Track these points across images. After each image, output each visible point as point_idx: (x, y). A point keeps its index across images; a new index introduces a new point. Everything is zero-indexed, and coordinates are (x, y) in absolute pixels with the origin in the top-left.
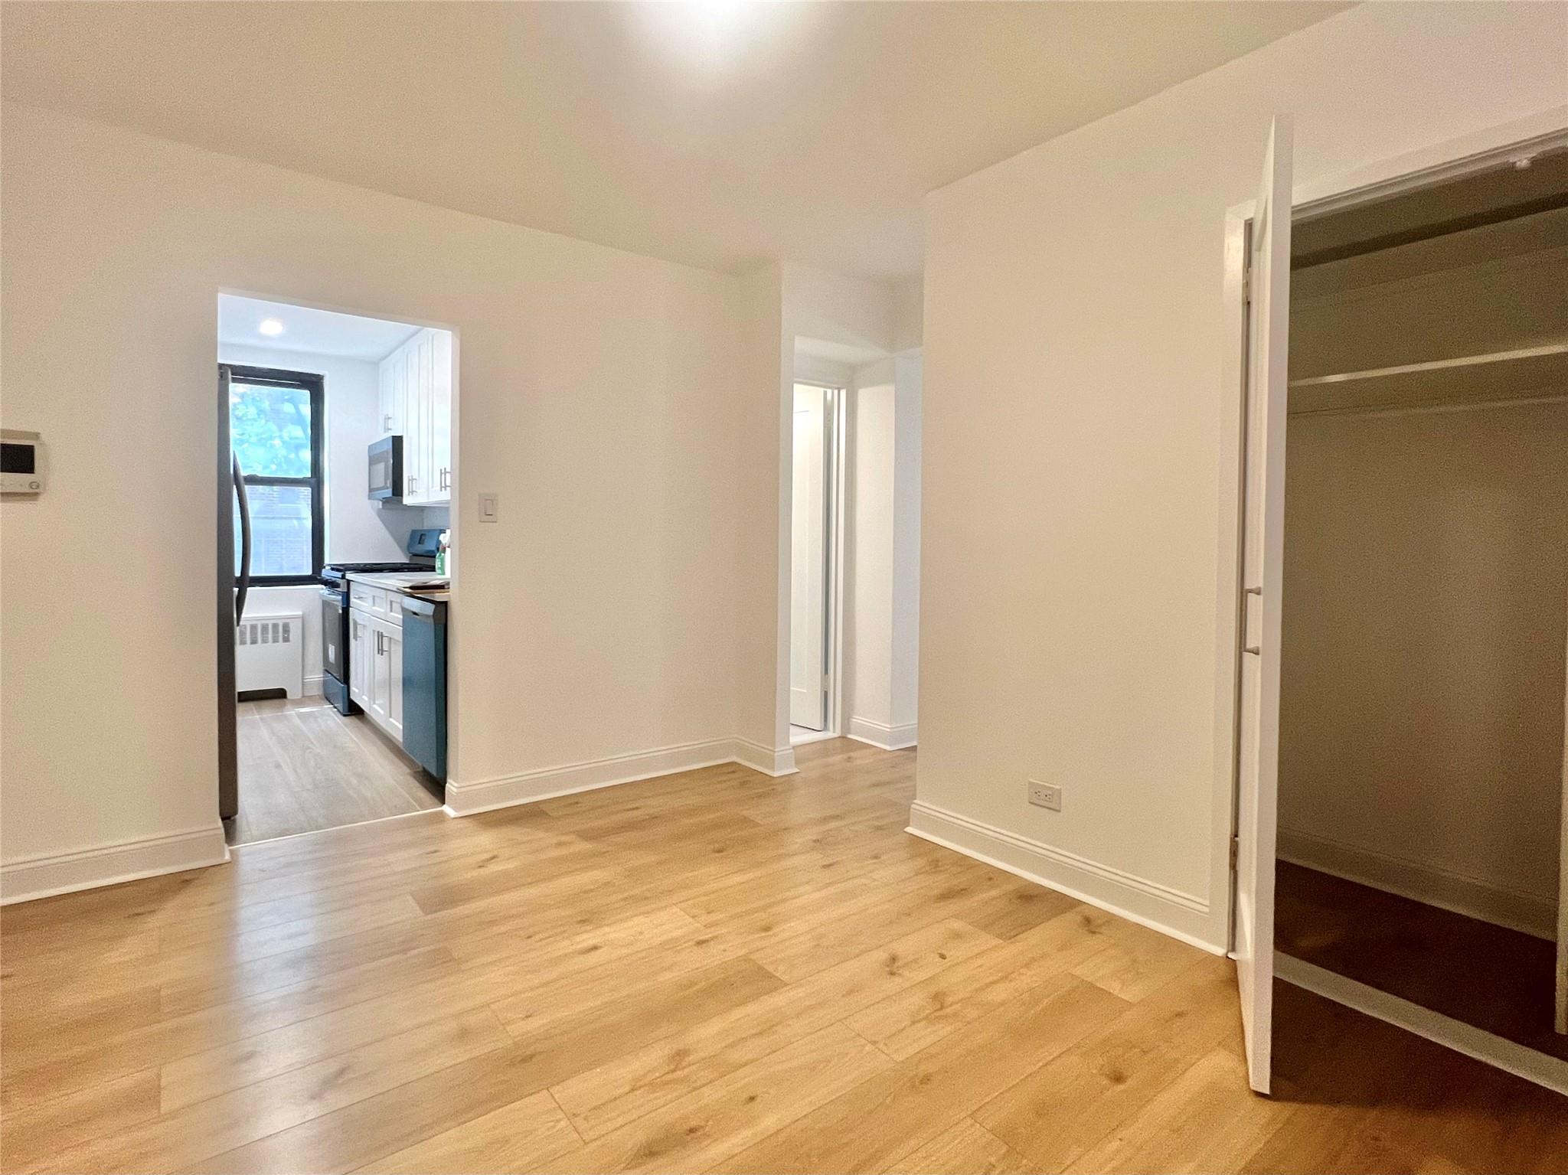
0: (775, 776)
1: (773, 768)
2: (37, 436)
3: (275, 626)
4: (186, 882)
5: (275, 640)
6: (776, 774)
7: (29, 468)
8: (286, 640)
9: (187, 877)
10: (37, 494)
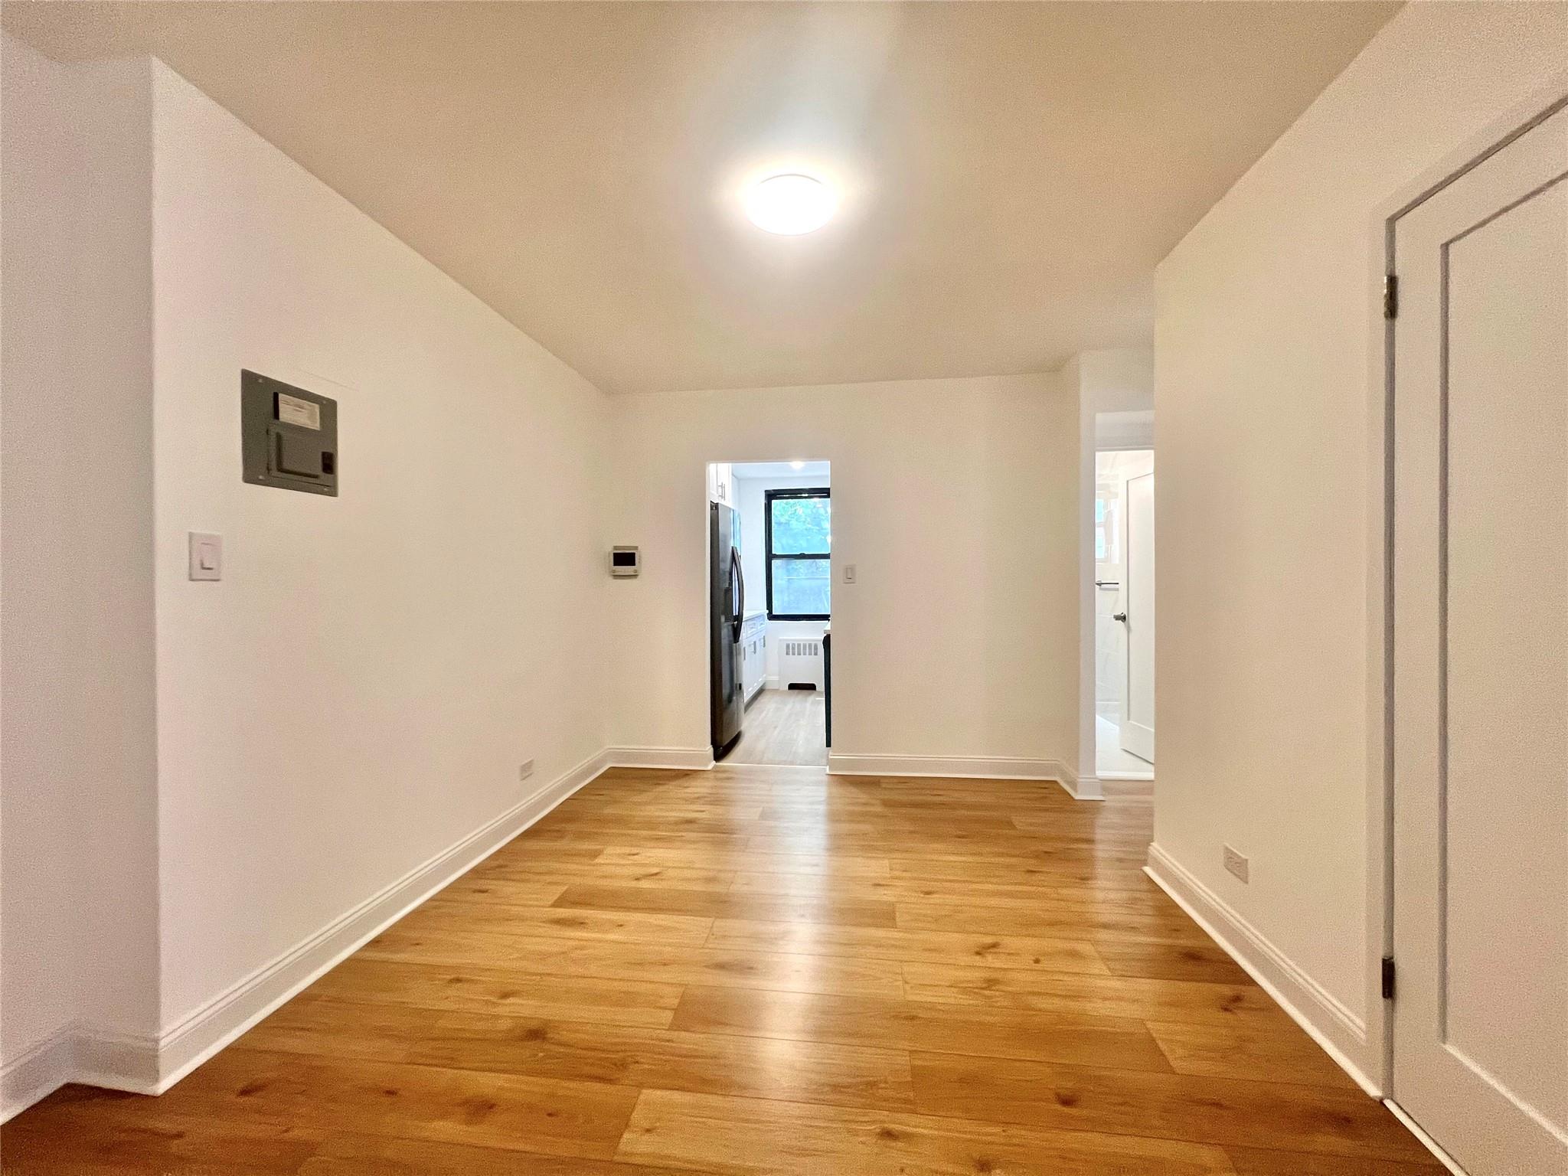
0: (1076, 798)
1: (1075, 790)
2: (636, 548)
3: (810, 645)
4: (687, 775)
5: (810, 654)
6: (1077, 797)
7: (633, 564)
8: (816, 654)
9: (689, 772)
10: (637, 575)
